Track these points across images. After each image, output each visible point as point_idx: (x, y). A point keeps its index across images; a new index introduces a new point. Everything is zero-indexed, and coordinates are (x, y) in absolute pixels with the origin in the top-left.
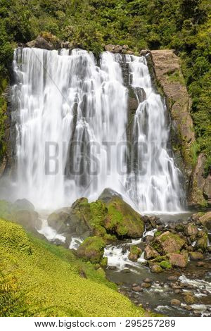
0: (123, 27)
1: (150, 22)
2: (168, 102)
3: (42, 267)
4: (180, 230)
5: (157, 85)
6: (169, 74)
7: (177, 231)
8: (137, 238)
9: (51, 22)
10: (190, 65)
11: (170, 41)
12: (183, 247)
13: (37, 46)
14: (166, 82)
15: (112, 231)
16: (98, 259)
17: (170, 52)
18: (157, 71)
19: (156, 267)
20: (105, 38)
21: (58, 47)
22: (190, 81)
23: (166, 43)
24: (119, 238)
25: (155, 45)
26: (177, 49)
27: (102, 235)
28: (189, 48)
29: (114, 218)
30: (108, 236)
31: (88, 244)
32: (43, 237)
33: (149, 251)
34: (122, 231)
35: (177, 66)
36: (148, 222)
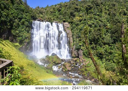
0: (57, 17)
1: (63, 16)
2: (67, 34)
3: (38, 71)
4: (70, 62)
5: (65, 30)
6: (67, 28)
7: (69, 62)
8: (60, 64)
9: (41, 15)
10: (72, 26)
11: (68, 21)
12: (70, 66)
13: (38, 21)
14: (67, 29)
15: (54, 63)
16: (51, 69)
17: (68, 23)
18: (65, 27)
19: (64, 70)
20: (54, 20)
21: (43, 21)
22: (72, 30)
23: (67, 21)
24: (56, 64)
25: (64, 21)
26: (69, 23)
27: (52, 63)
28: (72, 23)
29: (55, 59)
30: (53, 64)
31: (49, 65)
32: (38, 64)
33: (63, 67)
34: (57, 62)
35: (69, 26)
36: (62, 60)
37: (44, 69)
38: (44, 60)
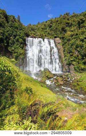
0: (49, 34)
1: (54, 33)
2: (59, 50)
3: (34, 85)
4: (61, 76)
5: (56, 46)
6: (59, 43)
7: (61, 77)
9: (33, 32)
10: (63, 42)
11: (59, 36)
12: (62, 80)
13: (31, 37)
14: (58, 45)
15: (47, 77)
16: (44, 83)
17: (59, 39)
18: (56, 43)
19: (57, 84)
20: (45, 36)
21: (35, 38)
22: (63, 45)
23: (58, 37)
24: (49, 78)
25: (56, 37)
26: (60, 38)
27: (45, 78)
28: (63, 38)
29: (47, 74)
30: (46, 78)
31: (42, 80)
32: (33, 78)
33: (55, 81)
34: (49, 77)
36: (54, 75)
37: (39, 83)
38: (37, 74)
